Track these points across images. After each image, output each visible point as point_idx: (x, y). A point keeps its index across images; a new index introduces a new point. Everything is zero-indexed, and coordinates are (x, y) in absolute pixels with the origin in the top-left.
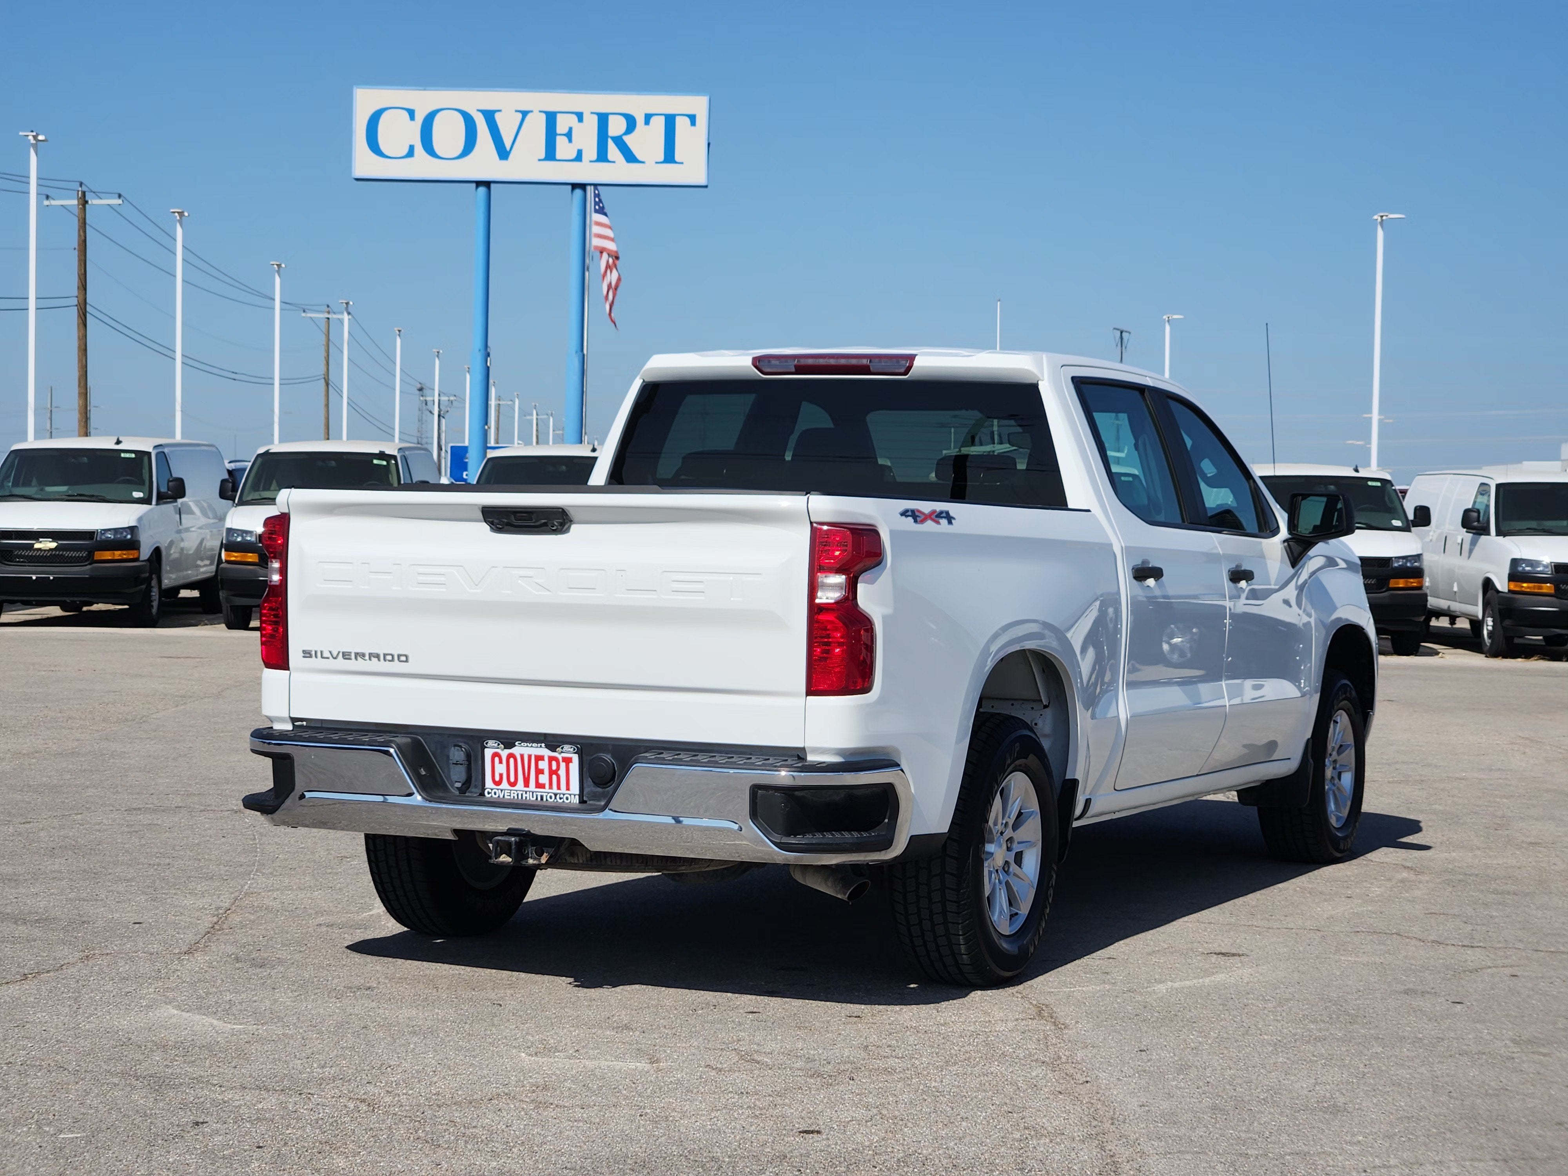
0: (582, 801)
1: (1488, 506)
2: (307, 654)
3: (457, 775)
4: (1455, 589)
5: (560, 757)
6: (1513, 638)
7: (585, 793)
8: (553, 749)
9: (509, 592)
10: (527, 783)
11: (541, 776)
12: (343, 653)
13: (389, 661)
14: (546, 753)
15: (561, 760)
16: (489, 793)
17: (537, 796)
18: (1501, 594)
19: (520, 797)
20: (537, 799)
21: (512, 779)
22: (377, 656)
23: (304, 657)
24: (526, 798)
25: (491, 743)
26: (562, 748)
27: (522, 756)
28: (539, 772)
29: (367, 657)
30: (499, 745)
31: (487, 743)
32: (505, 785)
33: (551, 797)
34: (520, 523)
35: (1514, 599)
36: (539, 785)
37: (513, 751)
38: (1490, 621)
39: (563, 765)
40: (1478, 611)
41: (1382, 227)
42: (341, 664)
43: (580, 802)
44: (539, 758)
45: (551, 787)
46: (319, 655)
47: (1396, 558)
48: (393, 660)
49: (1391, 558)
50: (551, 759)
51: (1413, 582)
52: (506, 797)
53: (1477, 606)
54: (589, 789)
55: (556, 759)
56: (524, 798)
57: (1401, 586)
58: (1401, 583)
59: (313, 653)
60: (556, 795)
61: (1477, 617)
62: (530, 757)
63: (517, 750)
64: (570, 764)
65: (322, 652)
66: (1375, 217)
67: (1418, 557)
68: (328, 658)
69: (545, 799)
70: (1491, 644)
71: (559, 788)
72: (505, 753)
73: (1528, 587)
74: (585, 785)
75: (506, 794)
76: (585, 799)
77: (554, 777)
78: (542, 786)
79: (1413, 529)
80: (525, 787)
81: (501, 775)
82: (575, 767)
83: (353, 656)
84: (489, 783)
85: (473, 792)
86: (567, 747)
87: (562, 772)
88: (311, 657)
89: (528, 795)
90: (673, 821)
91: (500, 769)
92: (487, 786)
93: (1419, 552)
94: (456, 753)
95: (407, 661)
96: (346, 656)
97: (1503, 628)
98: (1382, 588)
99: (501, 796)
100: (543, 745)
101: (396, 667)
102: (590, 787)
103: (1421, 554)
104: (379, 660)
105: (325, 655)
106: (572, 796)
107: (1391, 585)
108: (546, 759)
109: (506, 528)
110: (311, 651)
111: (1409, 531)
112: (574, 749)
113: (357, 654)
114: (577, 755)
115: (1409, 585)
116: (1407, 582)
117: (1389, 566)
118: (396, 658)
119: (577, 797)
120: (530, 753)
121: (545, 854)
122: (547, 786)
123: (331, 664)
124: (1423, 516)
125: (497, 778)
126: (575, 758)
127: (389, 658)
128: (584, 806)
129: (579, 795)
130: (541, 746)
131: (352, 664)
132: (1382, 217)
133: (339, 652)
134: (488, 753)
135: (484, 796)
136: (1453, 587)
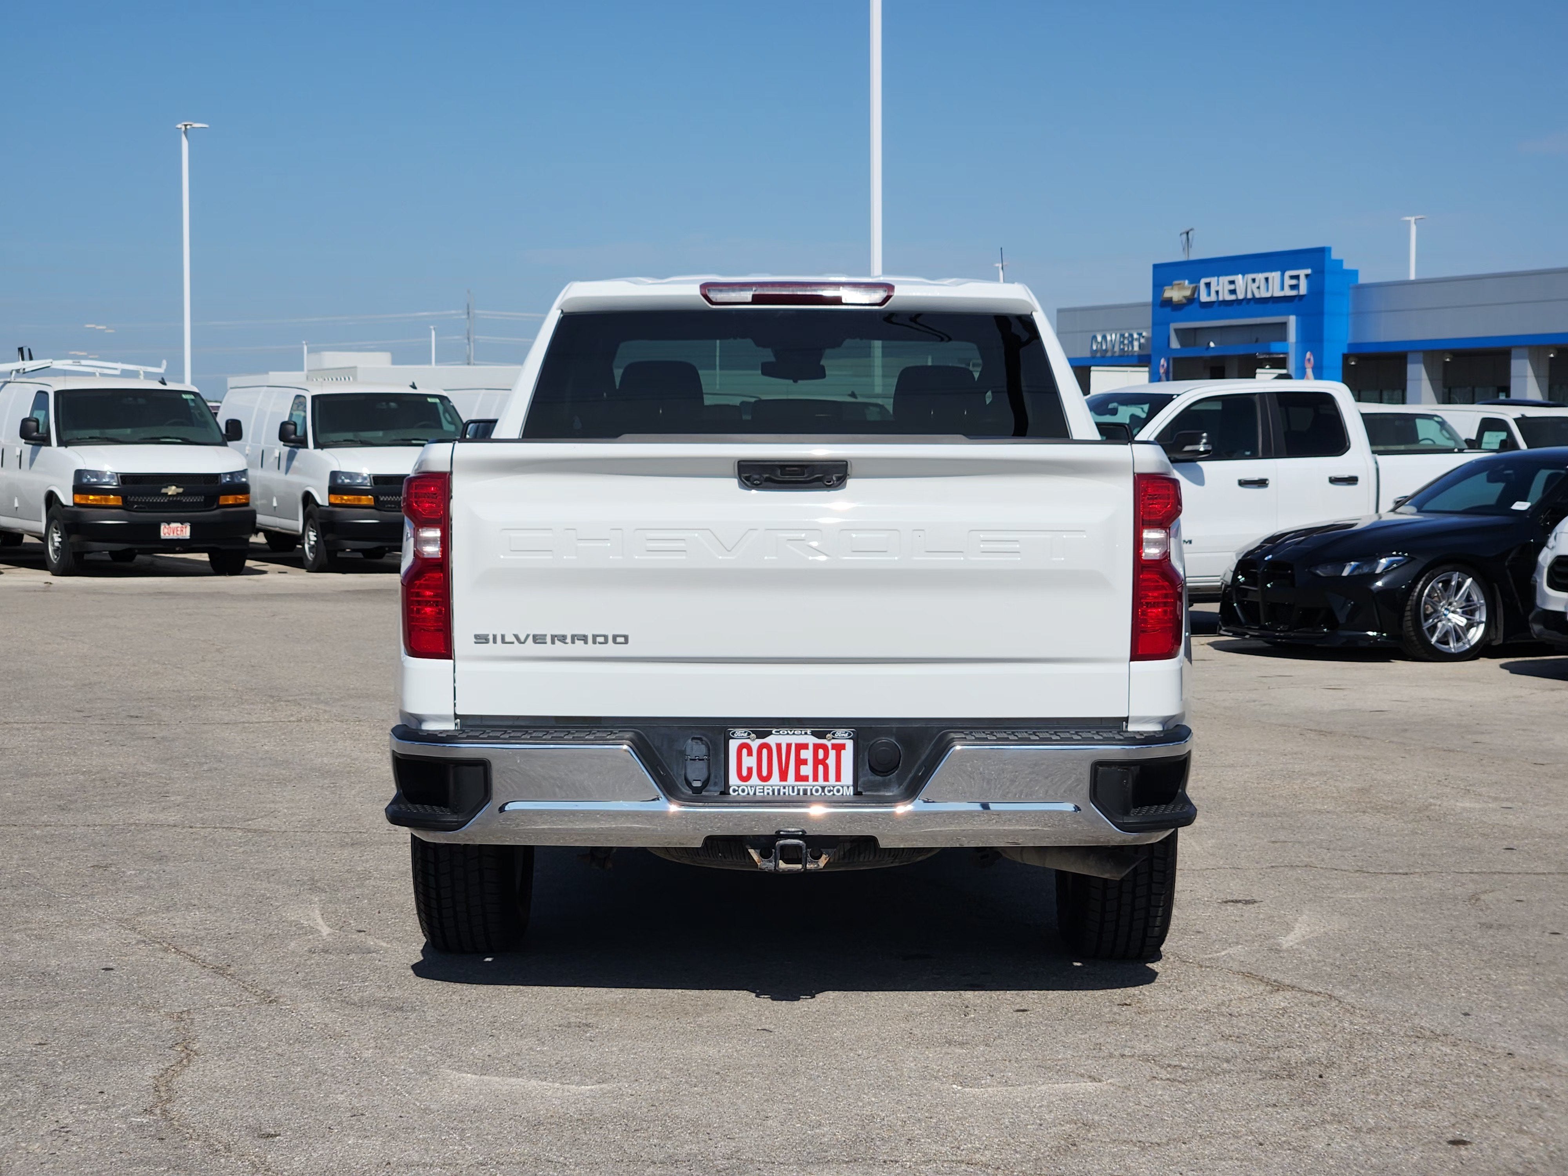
0: (857, 793)
1: (305, 418)
2: (481, 639)
3: (696, 773)
4: (275, 504)
5: (829, 744)
6: (336, 552)
7: (859, 783)
8: (820, 735)
9: (774, 558)
10: (783, 776)
11: (802, 767)
12: (534, 636)
13: (600, 643)
14: (811, 740)
15: (830, 747)
16: (734, 791)
17: (799, 790)
18: (322, 508)
19: (776, 793)
20: (798, 794)
21: (765, 773)
22: (584, 639)
23: (476, 643)
24: (784, 794)
25: (739, 732)
26: (834, 734)
27: (779, 746)
28: (800, 762)
29: (569, 640)
30: (749, 734)
31: (733, 734)
32: (755, 780)
33: (817, 791)
34: (787, 478)
35: (335, 512)
36: (799, 778)
37: (768, 740)
38: (312, 536)
39: (832, 754)
40: (298, 525)
41: (186, 136)
42: (530, 649)
43: (854, 794)
44: (805, 746)
45: (816, 779)
46: (499, 639)
47: (224, 474)
48: (606, 642)
49: (220, 474)
50: (817, 747)
51: (241, 498)
52: (757, 794)
53: (298, 520)
54: (866, 779)
55: (825, 747)
56: (782, 793)
57: (230, 502)
58: (231, 500)
59: (491, 638)
60: (823, 788)
61: (298, 531)
62: (789, 746)
63: (772, 740)
64: (843, 751)
65: (503, 637)
66: (179, 126)
67: (244, 472)
68: (513, 643)
69: (809, 793)
70: (315, 559)
71: (826, 778)
72: (755, 744)
73: (348, 500)
74: (860, 774)
75: (757, 791)
76: (859, 789)
77: (821, 768)
78: (805, 779)
79: (229, 443)
80: (781, 780)
81: (750, 770)
82: (848, 755)
83: (549, 639)
84: (733, 780)
85: (713, 791)
86: (840, 732)
87: (831, 761)
88: (487, 641)
89: (786, 790)
90: (981, 809)
91: (749, 762)
92: (731, 782)
93: (245, 468)
94: (695, 747)
95: (626, 642)
96: (538, 639)
97: (325, 541)
98: (213, 505)
99: (752, 793)
100: (809, 731)
101: (611, 649)
102: (867, 776)
103: (246, 470)
104: (586, 642)
105: (507, 640)
106: (845, 788)
107: (221, 503)
108: (811, 747)
109: (765, 484)
110: (488, 635)
111: (226, 445)
112: (850, 734)
113: (553, 637)
114: (852, 741)
115: (239, 501)
116: (236, 499)
117: (217, 483)
118: (610, 639)
119: (851, 788)
120: (789, 742)
121: (824, 856)
122: (811, 778)
123: (517, 649)
124: (234, 431)
125: (745, 773)
126: (849, 744)
127: (601, 639)
128: (858, 798)
129: (853, 786)
130: (806, 733)
131: (547, 649)
132: (186, 125)
133: (528, 636)
134: (733, 745)
135: (729, 794)
136: (272, 502)
